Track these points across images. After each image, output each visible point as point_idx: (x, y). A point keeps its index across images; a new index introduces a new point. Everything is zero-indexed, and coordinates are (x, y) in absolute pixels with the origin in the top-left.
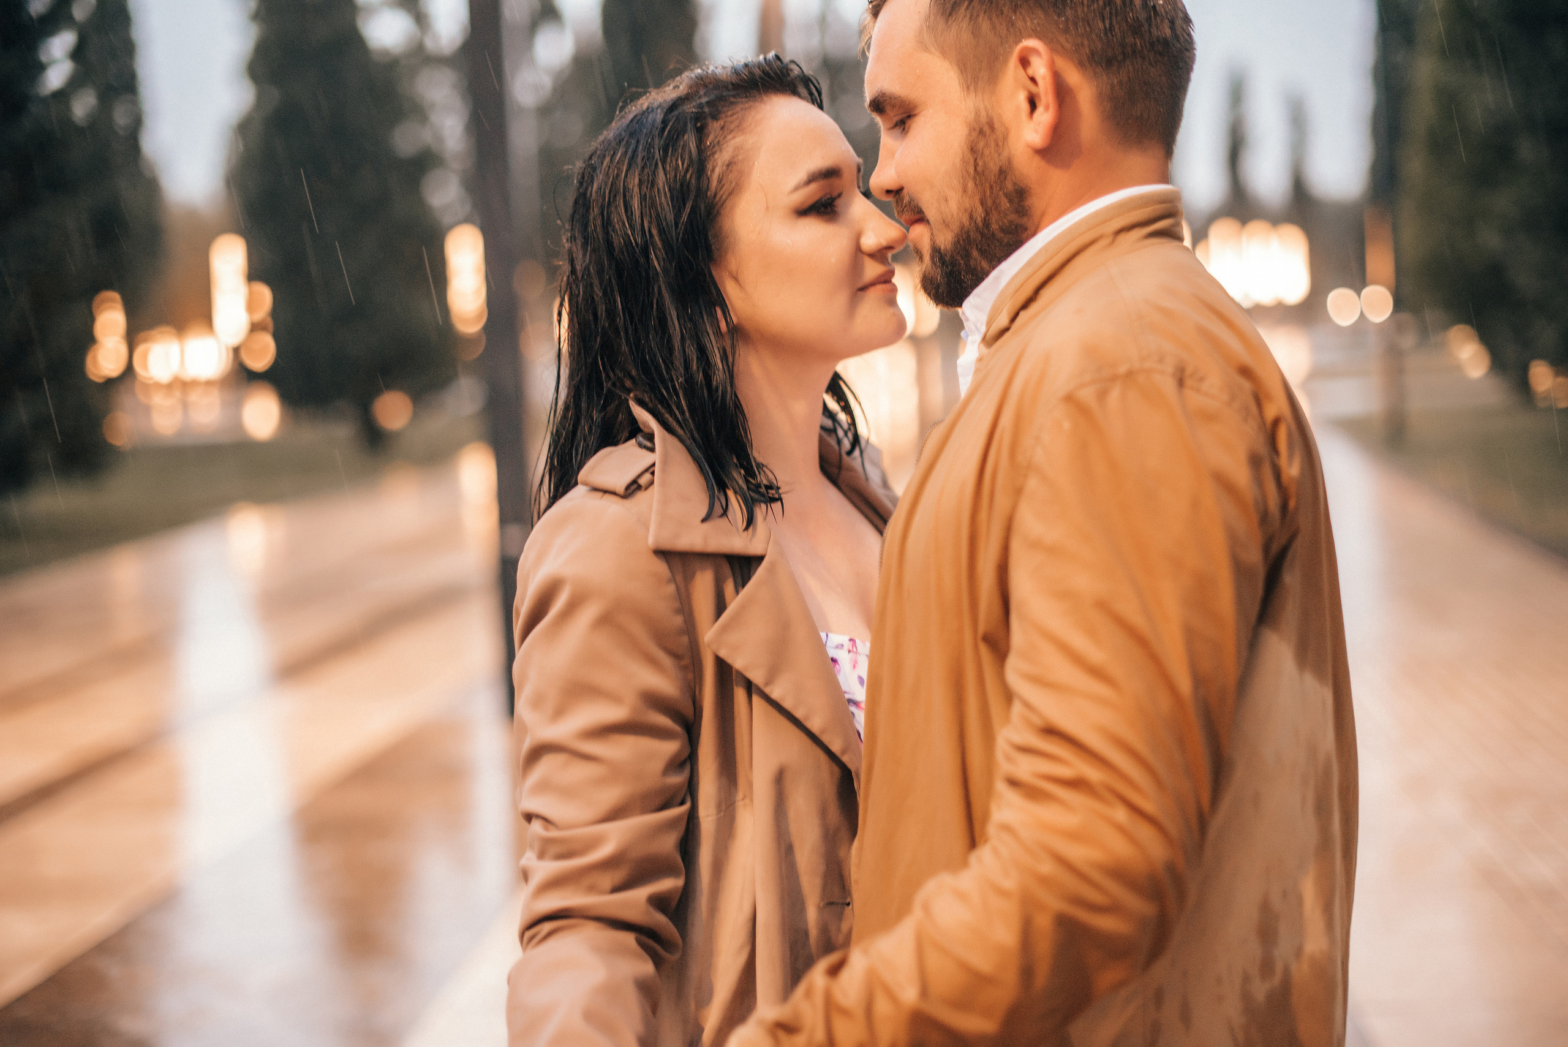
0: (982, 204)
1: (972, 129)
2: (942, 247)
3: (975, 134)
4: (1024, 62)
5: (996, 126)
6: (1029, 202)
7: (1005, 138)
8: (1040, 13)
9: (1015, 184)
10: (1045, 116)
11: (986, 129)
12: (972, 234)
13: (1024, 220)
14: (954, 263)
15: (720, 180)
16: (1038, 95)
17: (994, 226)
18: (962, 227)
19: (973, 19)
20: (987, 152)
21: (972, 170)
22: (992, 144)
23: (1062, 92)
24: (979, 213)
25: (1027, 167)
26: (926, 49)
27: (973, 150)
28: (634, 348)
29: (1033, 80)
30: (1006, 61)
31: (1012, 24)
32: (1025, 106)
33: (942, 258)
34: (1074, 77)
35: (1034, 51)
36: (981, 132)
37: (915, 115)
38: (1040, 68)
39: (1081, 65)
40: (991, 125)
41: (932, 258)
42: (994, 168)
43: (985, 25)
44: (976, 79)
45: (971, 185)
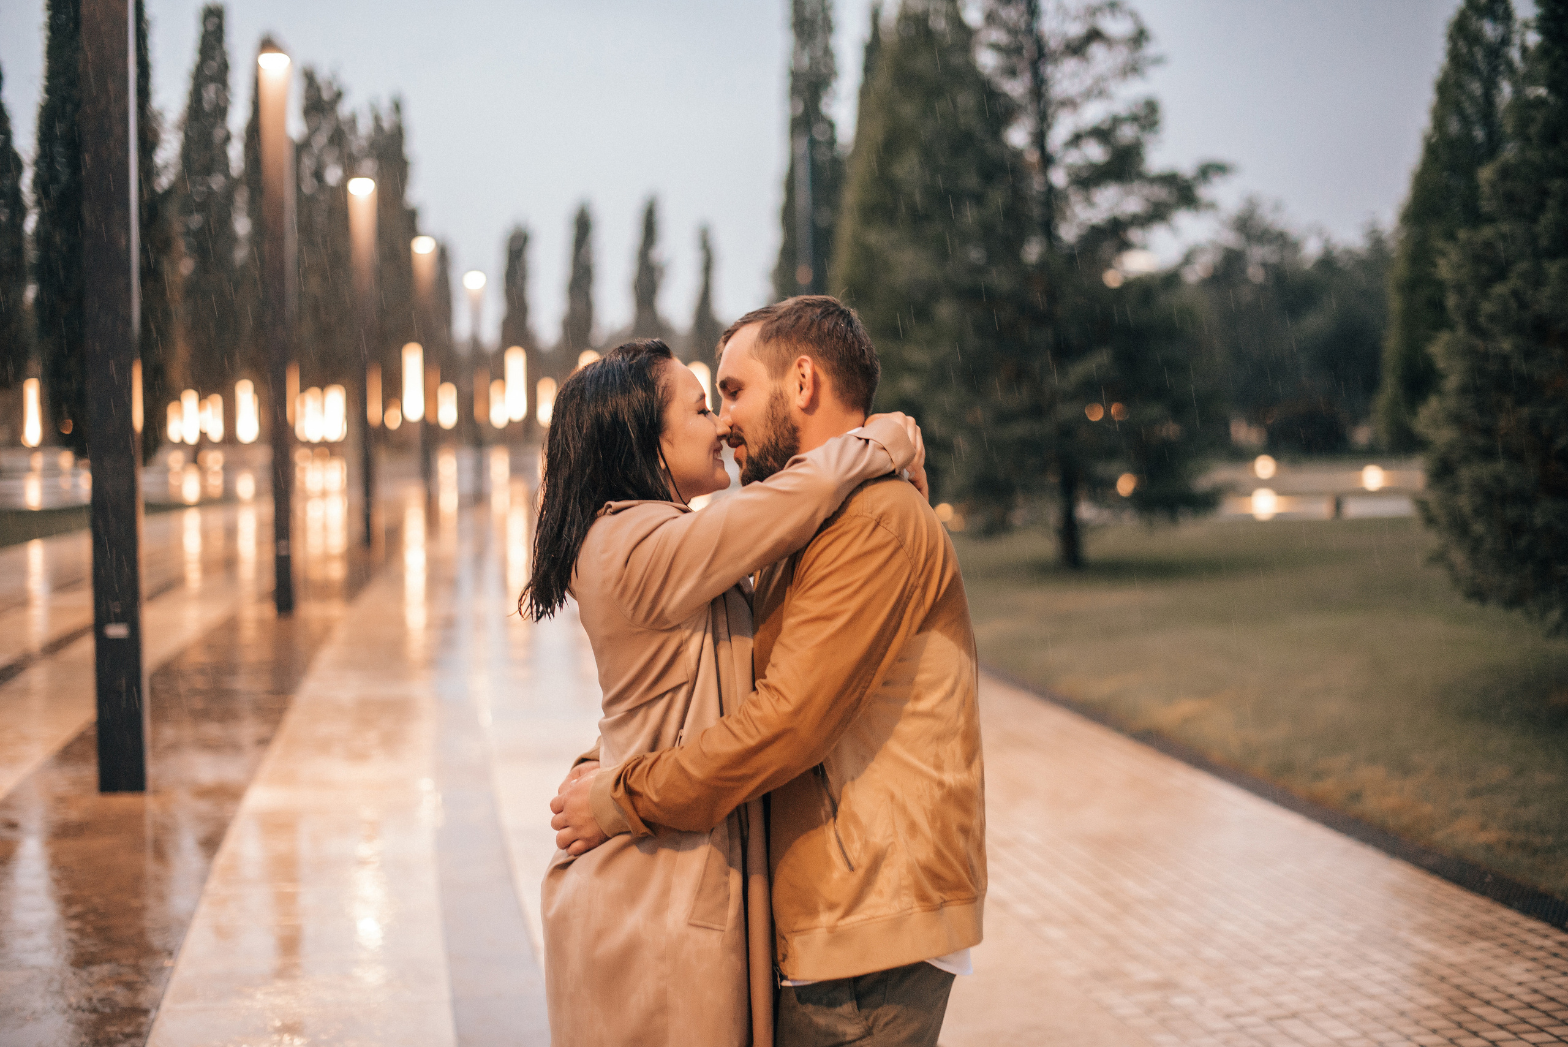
0: (775, 433)
1: (772, 397)
2: (753, 456)
3: (773, 399)
4: (800, 366)
5: (784, 395)
6: (799, 434)
7: (787, 402)
8: (811, 346)
9: (792, 425)
10: (807, 393)
11: (779, 396)
12: (770, 448)
13: (796, 443)
14: (758, 464)
15: (663, 394)
16: (805, 383)
17: (781, 445)
18: (764, 445)
19: (778, 345)
20: (778, 408)
21: (770, 416)
22: (782, 404)
23: (816, 384)
24: (773, 437)
25: (798, 417)
26: (753, 357)
27: (772, 407)
28: (578, 496)
29: (803, 376)
30: (791, 365)
31: (796, 348)
32: (798, 388)
33: (753, 462)
34: (823, 377)
35: (806, 361)
36: (776, 398)
37: (742, 390)
38: (808, 369)
39: (827, 371)
40: (782, 397)
41: (747, 462)
42: (781, 416)
43: (783, 347)
44: (776, 373)
45: (769, 424)
